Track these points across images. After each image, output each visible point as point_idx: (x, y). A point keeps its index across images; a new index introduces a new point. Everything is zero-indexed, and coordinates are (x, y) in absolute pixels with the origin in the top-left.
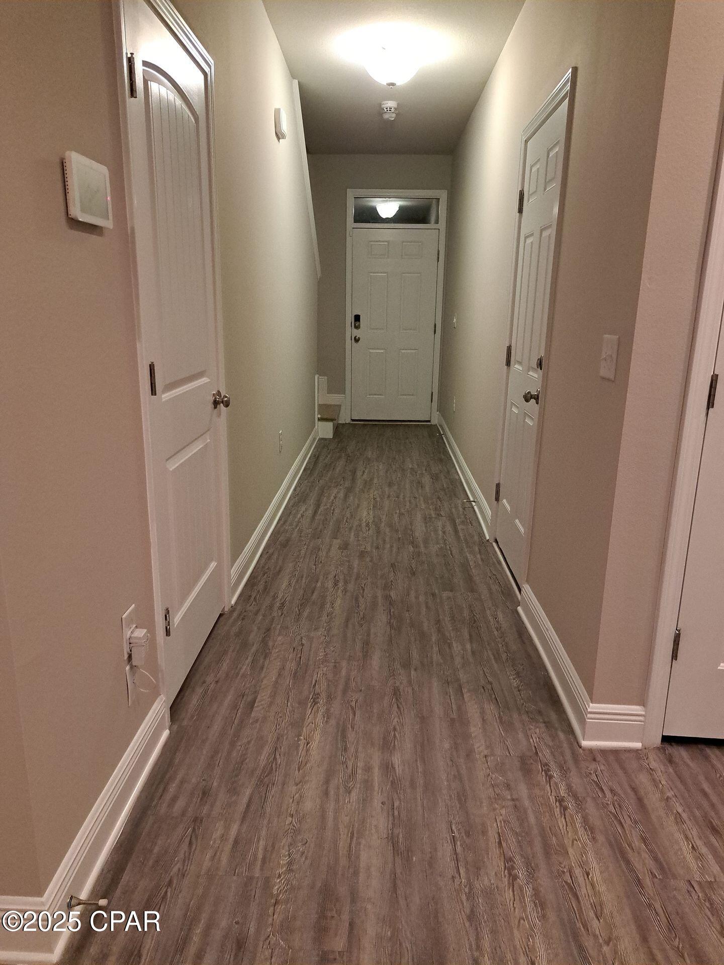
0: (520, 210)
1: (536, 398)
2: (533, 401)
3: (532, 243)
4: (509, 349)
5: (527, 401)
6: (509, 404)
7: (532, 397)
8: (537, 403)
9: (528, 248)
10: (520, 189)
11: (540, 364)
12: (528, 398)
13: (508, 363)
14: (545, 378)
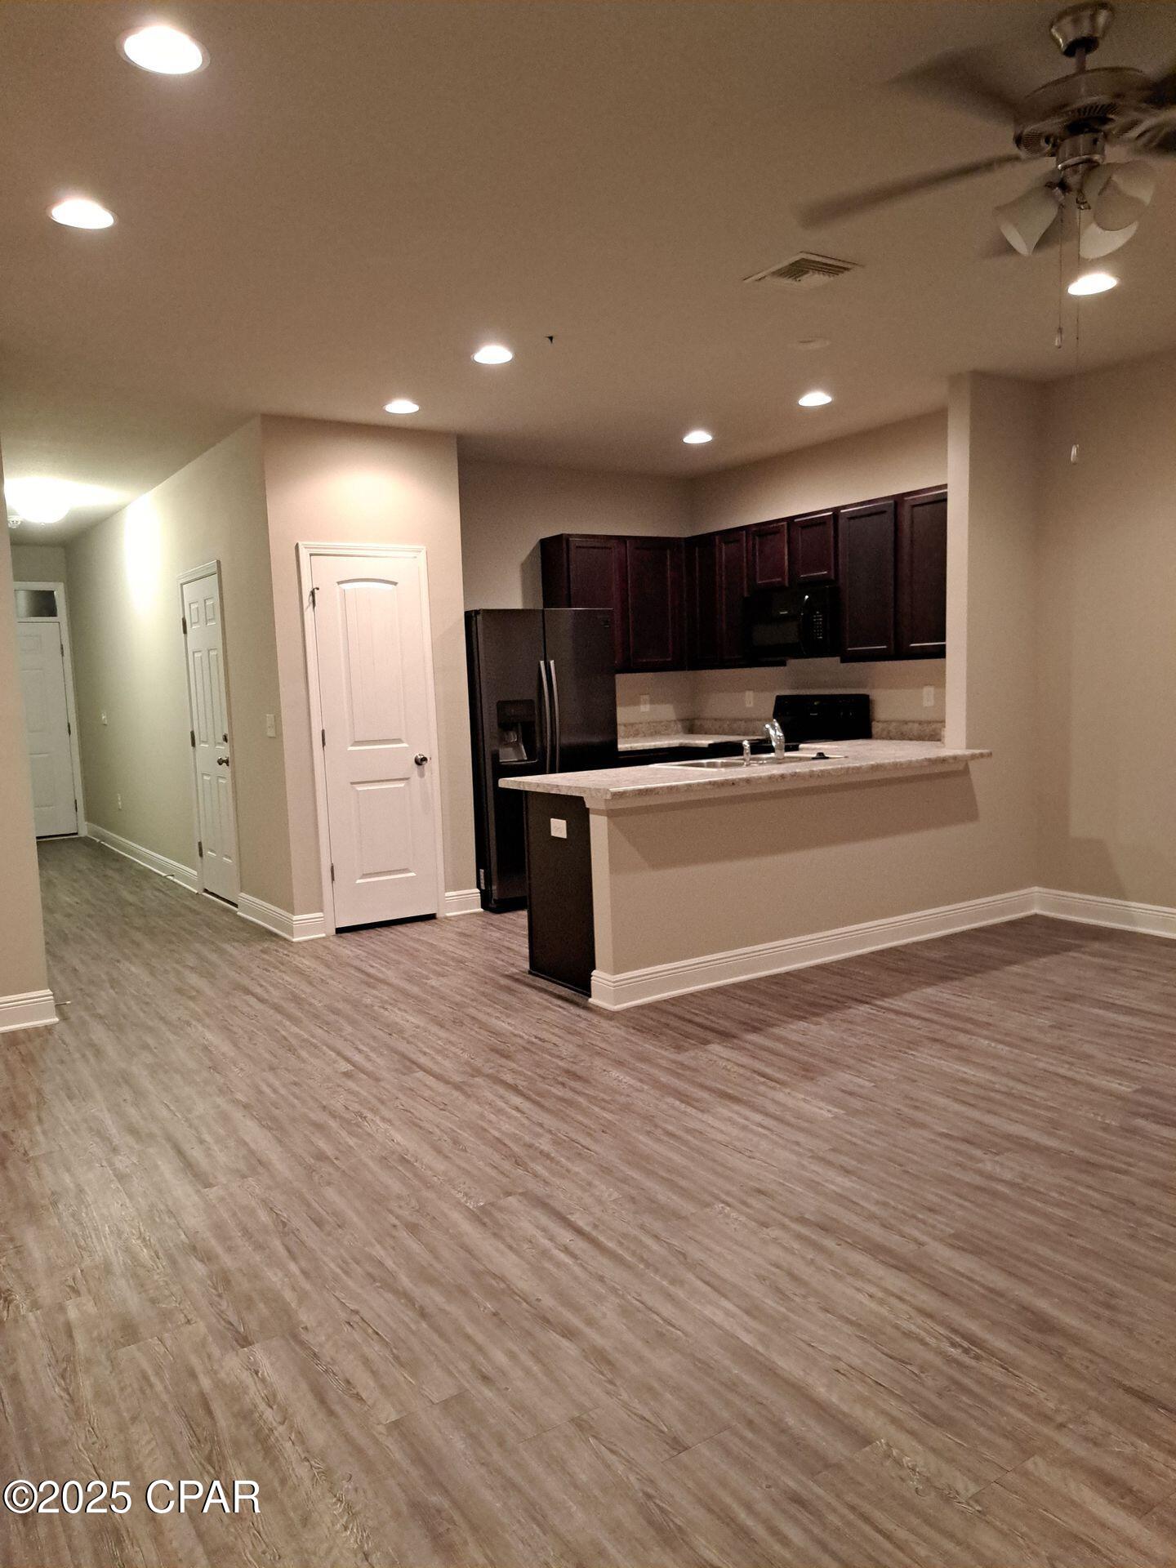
0: (185, 632)
1: (227, 762)
2: (224, 764)
3: (201, 657)
4: (192, 734)
5: (220, 764)
6: (199, 775)
7: (223, 761)
8: (228, 765)
9: (198, 662)
10: (182, 617)
11: (225, 739)
12: (220, 762)
13: (193, 744)
14: (232, 747)
